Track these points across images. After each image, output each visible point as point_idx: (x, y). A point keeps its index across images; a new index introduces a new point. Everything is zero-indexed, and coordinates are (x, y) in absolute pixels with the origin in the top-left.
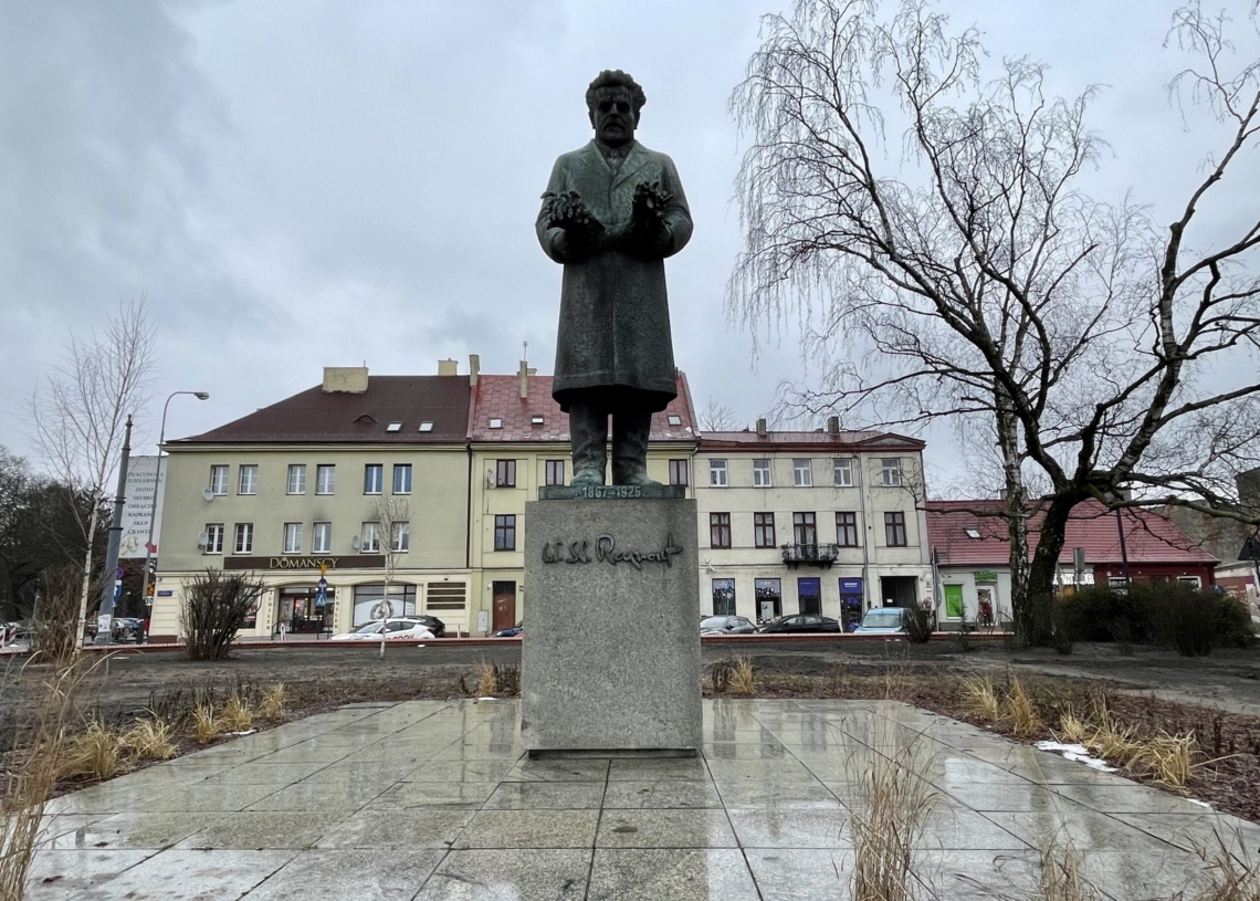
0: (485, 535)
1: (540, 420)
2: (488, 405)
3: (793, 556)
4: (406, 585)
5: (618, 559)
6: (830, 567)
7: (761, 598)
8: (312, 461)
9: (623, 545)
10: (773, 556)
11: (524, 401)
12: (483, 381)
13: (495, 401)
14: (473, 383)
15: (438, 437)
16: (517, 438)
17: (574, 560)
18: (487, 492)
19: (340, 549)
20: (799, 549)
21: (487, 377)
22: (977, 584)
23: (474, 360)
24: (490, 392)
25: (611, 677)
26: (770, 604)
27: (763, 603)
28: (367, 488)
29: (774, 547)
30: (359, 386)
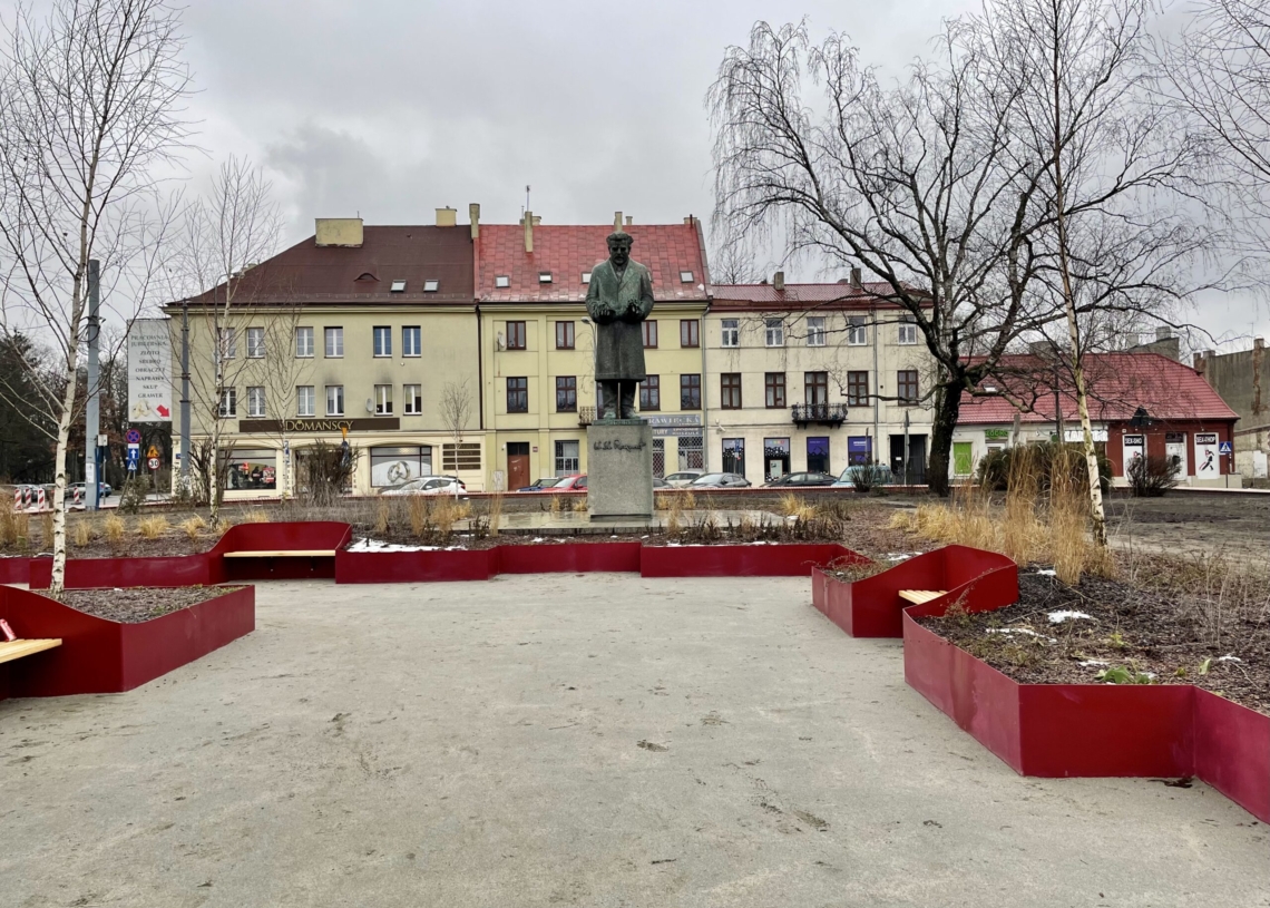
0: (497, 397)
1: (547, 278)
2: (491, 260)
3: (802, 416)
4: (421, 447)
5: (622, 448)
6: (839, 427)
7: (769, 457)
8: (319, 323)
9: (624, 442)
10: (784, 416)
11: (530, 255)
12: (485, 232)
13: (499, 256)
14: (475, 234)
15: (445, 298)
16: (525, 298)
17: (606, 448)
18: (497, 354)
19: (353, 411)
20: (809, 410)
21: (488, 227)
22: (987, 442)
23: (475, 209)
24: (493, 245)
25: (620, 490)
26: (779, 463)
27: (772, 462)
28: (377, 350)
29: (784, 407)
30: (355, 238)
